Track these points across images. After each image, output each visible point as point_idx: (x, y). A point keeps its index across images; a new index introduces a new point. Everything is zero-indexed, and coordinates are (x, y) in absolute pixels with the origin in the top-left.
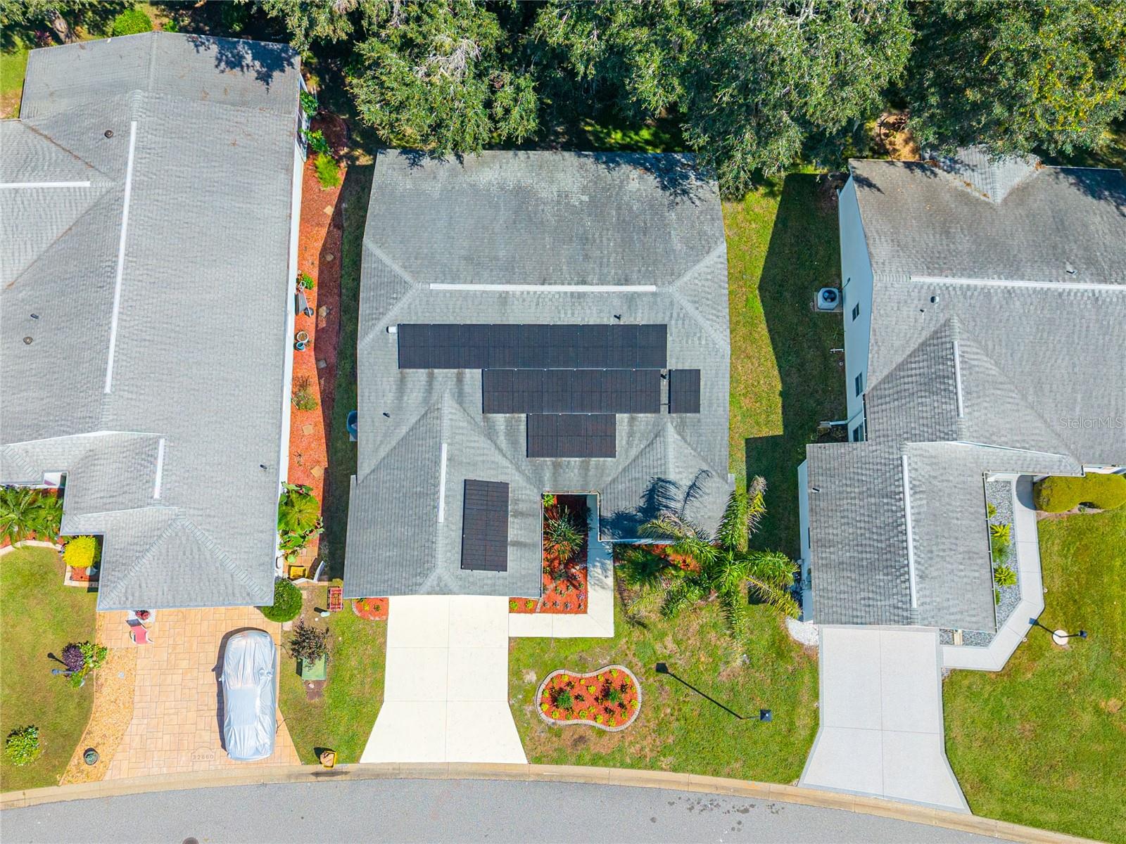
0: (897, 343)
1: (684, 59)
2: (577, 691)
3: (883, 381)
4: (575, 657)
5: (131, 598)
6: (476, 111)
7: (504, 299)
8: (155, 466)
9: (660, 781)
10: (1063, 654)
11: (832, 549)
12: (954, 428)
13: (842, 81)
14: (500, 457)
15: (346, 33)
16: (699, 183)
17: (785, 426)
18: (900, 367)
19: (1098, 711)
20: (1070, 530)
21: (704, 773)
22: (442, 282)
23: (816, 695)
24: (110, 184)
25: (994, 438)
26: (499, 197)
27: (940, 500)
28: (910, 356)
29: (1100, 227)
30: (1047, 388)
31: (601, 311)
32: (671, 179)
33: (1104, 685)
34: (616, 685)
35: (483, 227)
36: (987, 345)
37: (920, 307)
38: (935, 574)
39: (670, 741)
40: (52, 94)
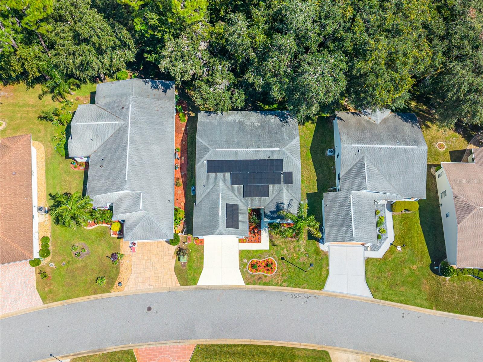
0: (349, 164)
1: (286, 86)
2: (259, 265)
3: (345, 174)
4: (258, 255)
5: (133, 237)
6: (228, 101)
7: (236, 153)
8: (140, 200)
9: (283, 290)
10: (400, 253)
11: (331, 222)
12: (365, 187)
13: (328, 92)
14: (236, 197)
15: (190, 79)
16: (291, 119)
17: (318, 189)
18: (350, 170)
19: (410, 269)
20: (402, 218)
21: (296, 287)
22: (219, 148)
23: (328, 265)
24: (124, 122)
25: (377, 190)
26: (234, 124)
27: (361, 207)
28: (352, 167)
29: (407, 130)
30: (392, 175)
31: (264, 156)
32: (283, 118)
33: (412, 261)
34: (270, 263)
35: (230, 133)
36: (374, 164)
37: (355, 153)
38: (360, 228)
39: (286, 278)
40: (104, 97)
